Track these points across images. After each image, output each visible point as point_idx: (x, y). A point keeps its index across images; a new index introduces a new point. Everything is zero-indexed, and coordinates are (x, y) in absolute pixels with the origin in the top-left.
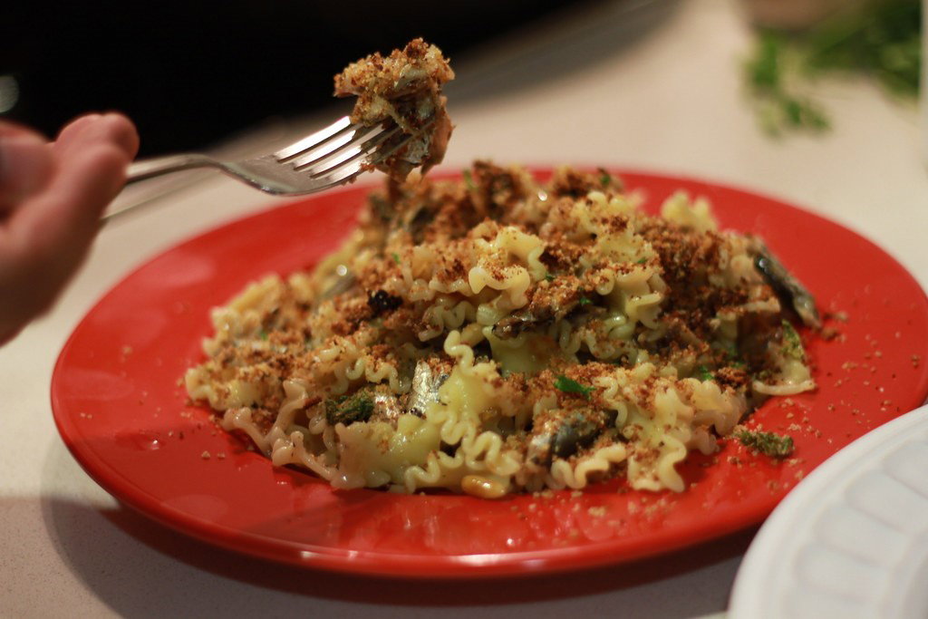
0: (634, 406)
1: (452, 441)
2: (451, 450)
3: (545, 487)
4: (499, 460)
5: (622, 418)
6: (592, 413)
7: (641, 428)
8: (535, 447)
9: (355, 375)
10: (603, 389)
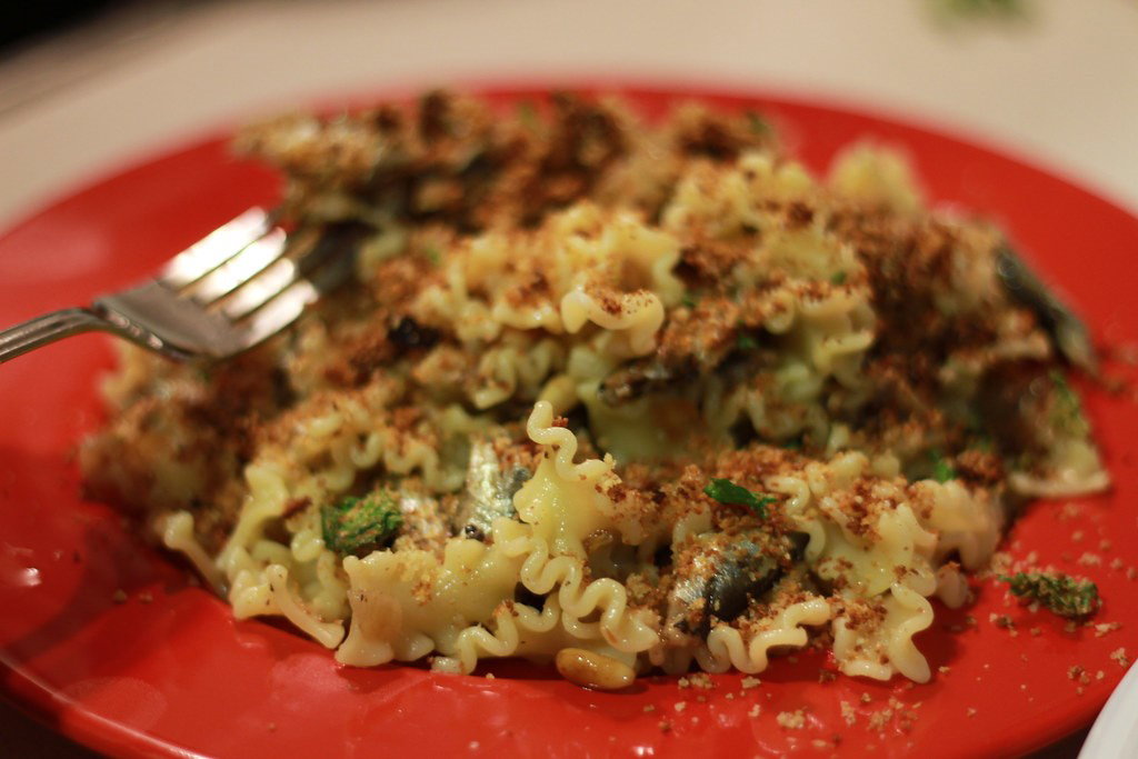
0: (837, 526)
1: (538, 587)
2: (536, 602)
3: (695, 668)
4: (624, 624)
5: (815, 546)
6: (770, 541)
7: (850, 566)
8: (681, 601)
9: (365, 459)
10: (786, 497)
